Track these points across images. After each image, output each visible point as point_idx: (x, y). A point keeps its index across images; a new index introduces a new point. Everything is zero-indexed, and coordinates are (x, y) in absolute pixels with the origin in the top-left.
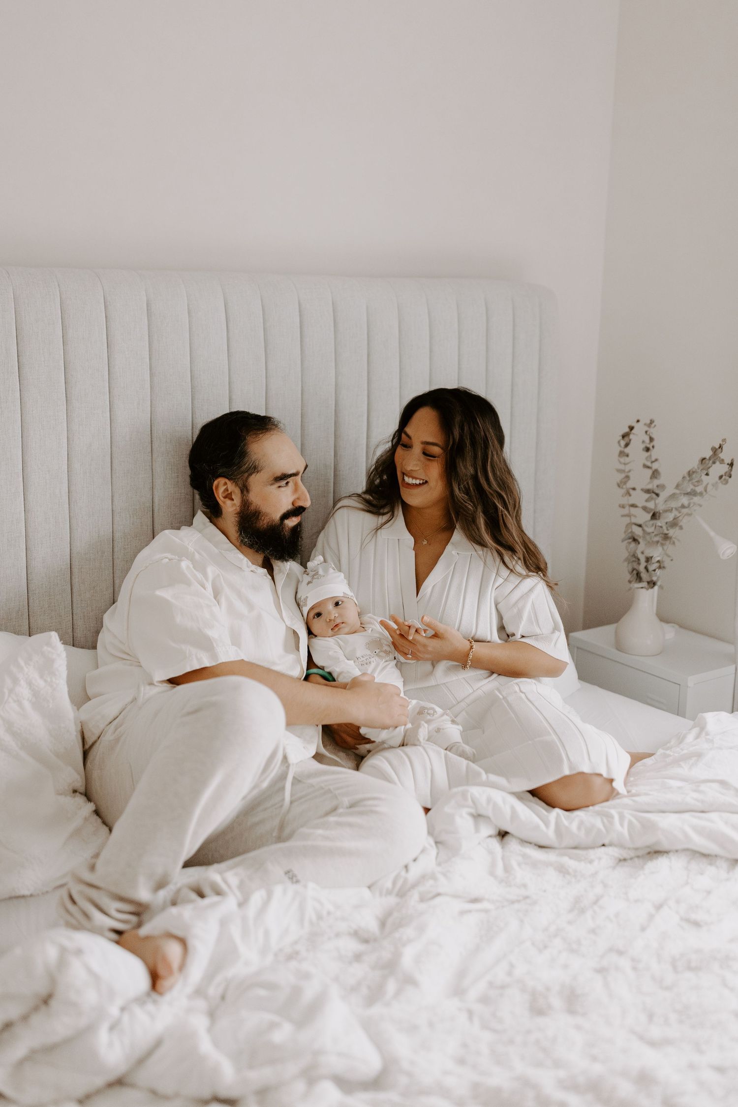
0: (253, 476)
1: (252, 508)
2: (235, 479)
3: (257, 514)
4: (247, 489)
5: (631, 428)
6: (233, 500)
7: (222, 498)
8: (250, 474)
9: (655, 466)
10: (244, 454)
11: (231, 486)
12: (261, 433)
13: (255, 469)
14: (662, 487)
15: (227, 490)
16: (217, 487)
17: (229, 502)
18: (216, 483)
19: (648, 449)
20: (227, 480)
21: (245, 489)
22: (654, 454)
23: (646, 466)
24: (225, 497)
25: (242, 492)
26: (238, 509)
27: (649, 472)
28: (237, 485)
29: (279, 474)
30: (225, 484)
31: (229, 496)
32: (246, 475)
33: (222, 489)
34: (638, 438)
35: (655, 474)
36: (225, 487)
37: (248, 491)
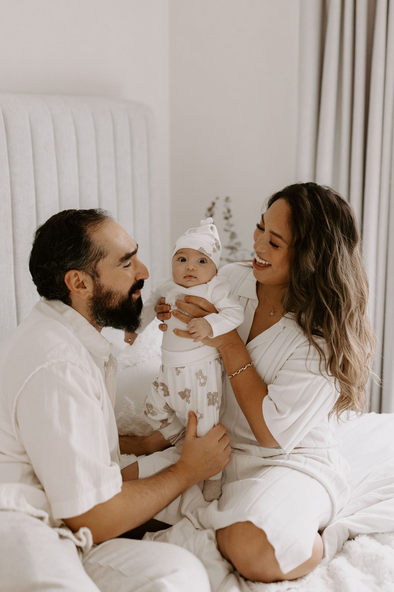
0: (101, 261)
1: (104, 291)
2: (84, 269)
3: (109, 295)
4: (97, 274)
5: (214, 204)
6: (85, 288)
7: (76, 289)
8: (98, 261)
9: (233, 229)
10: (88, 244)
11: (82, 276)
12: (99, 223)
13: (101, 255)
14: (239, 244)
15: (78, 280)
16: (69, 280)
17: (82, 291)
18: (67, 276)
19: (226, 218)
20: (77, 272)
21: (95, 275)
22: (231, 221)
23: (226, 230)
24: (78, 287)
25: (93, 278)
26: (91, 295)
27: (228, 234)
28: (87, 273)
29: (123, 255)
30: (76, 275)
31: (82, 286)
32: (94, 262)
33: (73, 280)
34: (219, 211)
35: (233, 236)
36: (76, 278)
37: (98, 276)
